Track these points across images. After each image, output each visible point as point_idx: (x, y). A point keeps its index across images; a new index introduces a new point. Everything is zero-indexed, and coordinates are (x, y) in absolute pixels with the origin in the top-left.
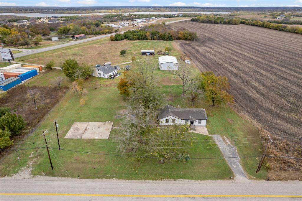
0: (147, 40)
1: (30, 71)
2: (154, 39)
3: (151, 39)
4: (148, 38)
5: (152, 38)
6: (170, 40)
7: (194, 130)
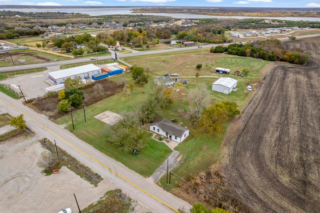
0: (246, 56)
1: (118, 70)
2: (253, 57)
3: (250, 56)
4: (247, 54)
5: (252, 56)
6: (270, 61)
7: (168, 142)
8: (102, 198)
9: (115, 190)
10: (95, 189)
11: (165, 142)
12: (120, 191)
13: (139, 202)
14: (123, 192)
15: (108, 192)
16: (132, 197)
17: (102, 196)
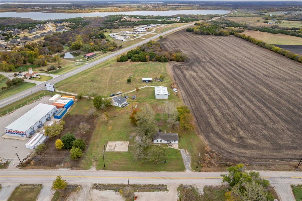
1: (69, 102)
4: (147, 60)
5: (151, 60)
6: (165, 62)
7: (171, 146)
8: (178, 194)
9: (179, 186)
10: (169, 192)
11: (171, 147)
12: (182, 185)
13: (196, 184)
14: (184, 185)
15: (177, 190)
16: (190, 184)
17: (177, 193)
